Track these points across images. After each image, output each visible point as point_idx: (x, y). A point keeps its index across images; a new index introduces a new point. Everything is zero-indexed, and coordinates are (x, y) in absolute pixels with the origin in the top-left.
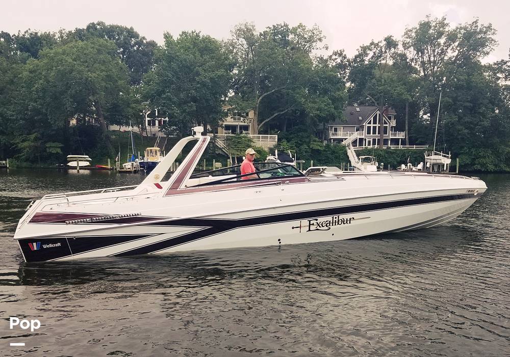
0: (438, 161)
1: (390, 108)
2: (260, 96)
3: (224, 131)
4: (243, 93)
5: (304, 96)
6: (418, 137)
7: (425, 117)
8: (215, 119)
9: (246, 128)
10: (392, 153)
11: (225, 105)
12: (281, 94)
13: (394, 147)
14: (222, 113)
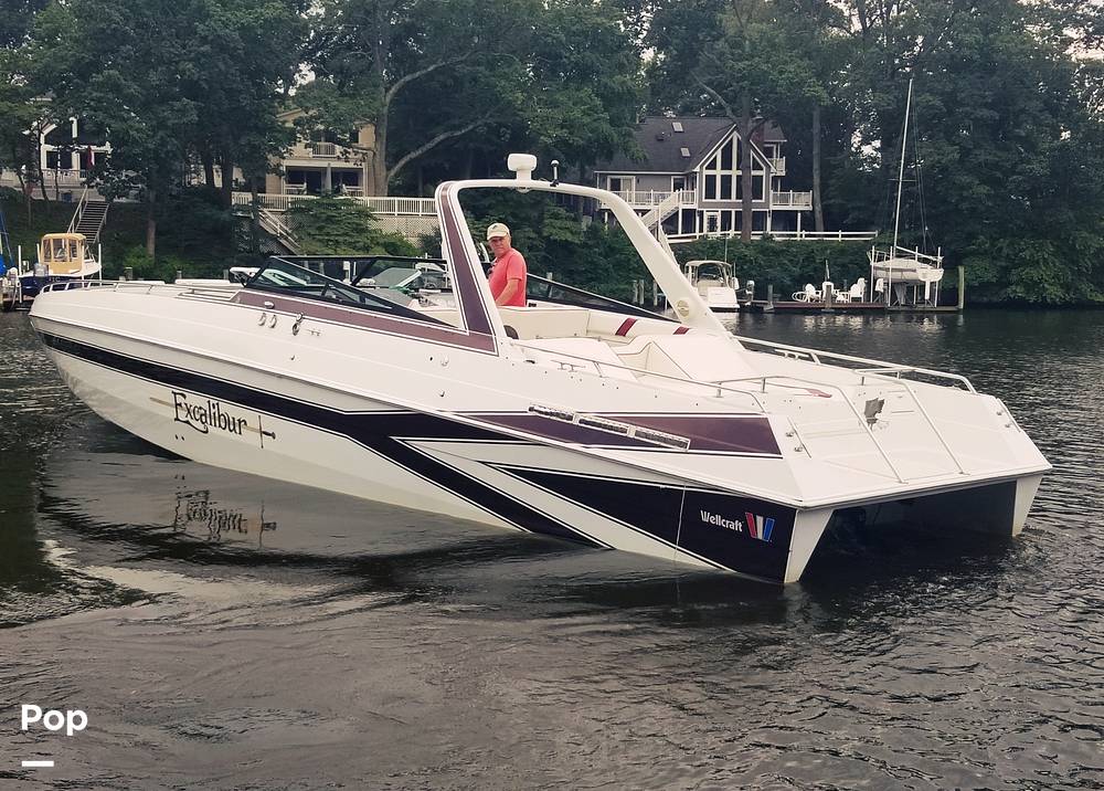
0: (908, 276)
1: (768, 125)
2: (392, 83)
3: (285, 186)
4: (342, 72)
5: (522, 87)
6: (849, 206)
7: (867, 150)
8: (255, 148)
9: (351, 177)
10: (776, 253)
11: (287, 108)
12: (455, 79)
13: (783, 236)
14: (280, 132)
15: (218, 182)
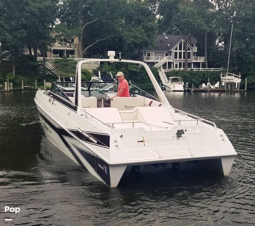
0: (231, 81)
1: (192, 37)
2: (83, 25)
3: (53, 55)
4: (69, 21)
5: (121, 26)
6: (215, 61)
7: (220, 44)
8: (43, 44)
9: (72, 52)
10: (195, 74)
11: (53, 32)
12: (102, 23)
13: (196, 69)
14: (50, 39)
15: (33, 54)
